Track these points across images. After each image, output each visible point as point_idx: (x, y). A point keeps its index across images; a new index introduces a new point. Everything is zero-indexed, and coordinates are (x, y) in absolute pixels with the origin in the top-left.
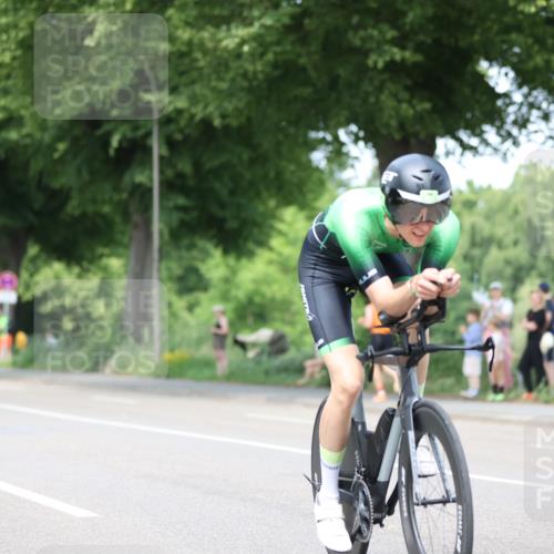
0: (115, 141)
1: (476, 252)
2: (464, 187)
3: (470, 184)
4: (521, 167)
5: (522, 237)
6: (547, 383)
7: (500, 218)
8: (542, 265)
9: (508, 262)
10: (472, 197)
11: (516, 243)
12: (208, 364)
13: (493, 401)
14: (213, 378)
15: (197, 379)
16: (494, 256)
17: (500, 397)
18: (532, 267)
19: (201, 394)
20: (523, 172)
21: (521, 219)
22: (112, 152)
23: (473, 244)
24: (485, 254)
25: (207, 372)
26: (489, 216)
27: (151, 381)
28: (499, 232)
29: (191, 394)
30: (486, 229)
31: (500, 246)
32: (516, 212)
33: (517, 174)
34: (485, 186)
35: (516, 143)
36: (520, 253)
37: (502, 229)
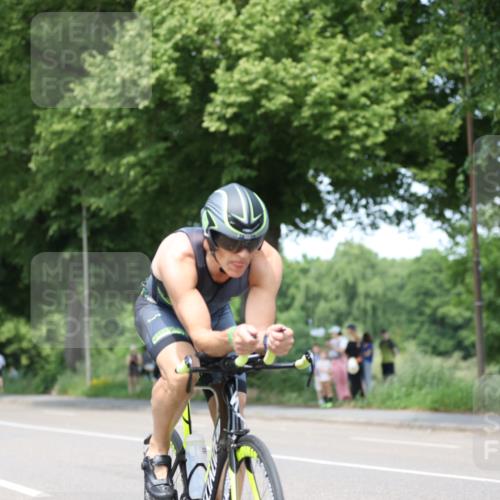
0: (51, 232)
1: (310, 304)
2: (300, 259)
3: (304, 256)
4: (340, 244)
5: (341, 293)
6: (362, 395)
7: (326, 280)
8: (356, 312)
9: (332, 311)
10: (306, 266)
11: (337, 297)
12: (123, 386)
13: (326, 408)
14: (128, 397)
15: (117, 397)
16: (322, 307)
17: (329, 405)
18: (349, 314)
19: (120, 408)
20: (342, 248)
21: (340, 280)
22: (48, 238)
23: (308, 298)
24: (316, 305)
25: (123, 392)
26: (319, 279)
27: (85, 399)
28: (326, 290)
29: (113, 408)
30: (316, 288)
31: (326, 299)
32: (337, 276)
33: (337, 250)
34: (315, 257)
35: (334, 228)
36: (341, 304)
37: (328, 288)
